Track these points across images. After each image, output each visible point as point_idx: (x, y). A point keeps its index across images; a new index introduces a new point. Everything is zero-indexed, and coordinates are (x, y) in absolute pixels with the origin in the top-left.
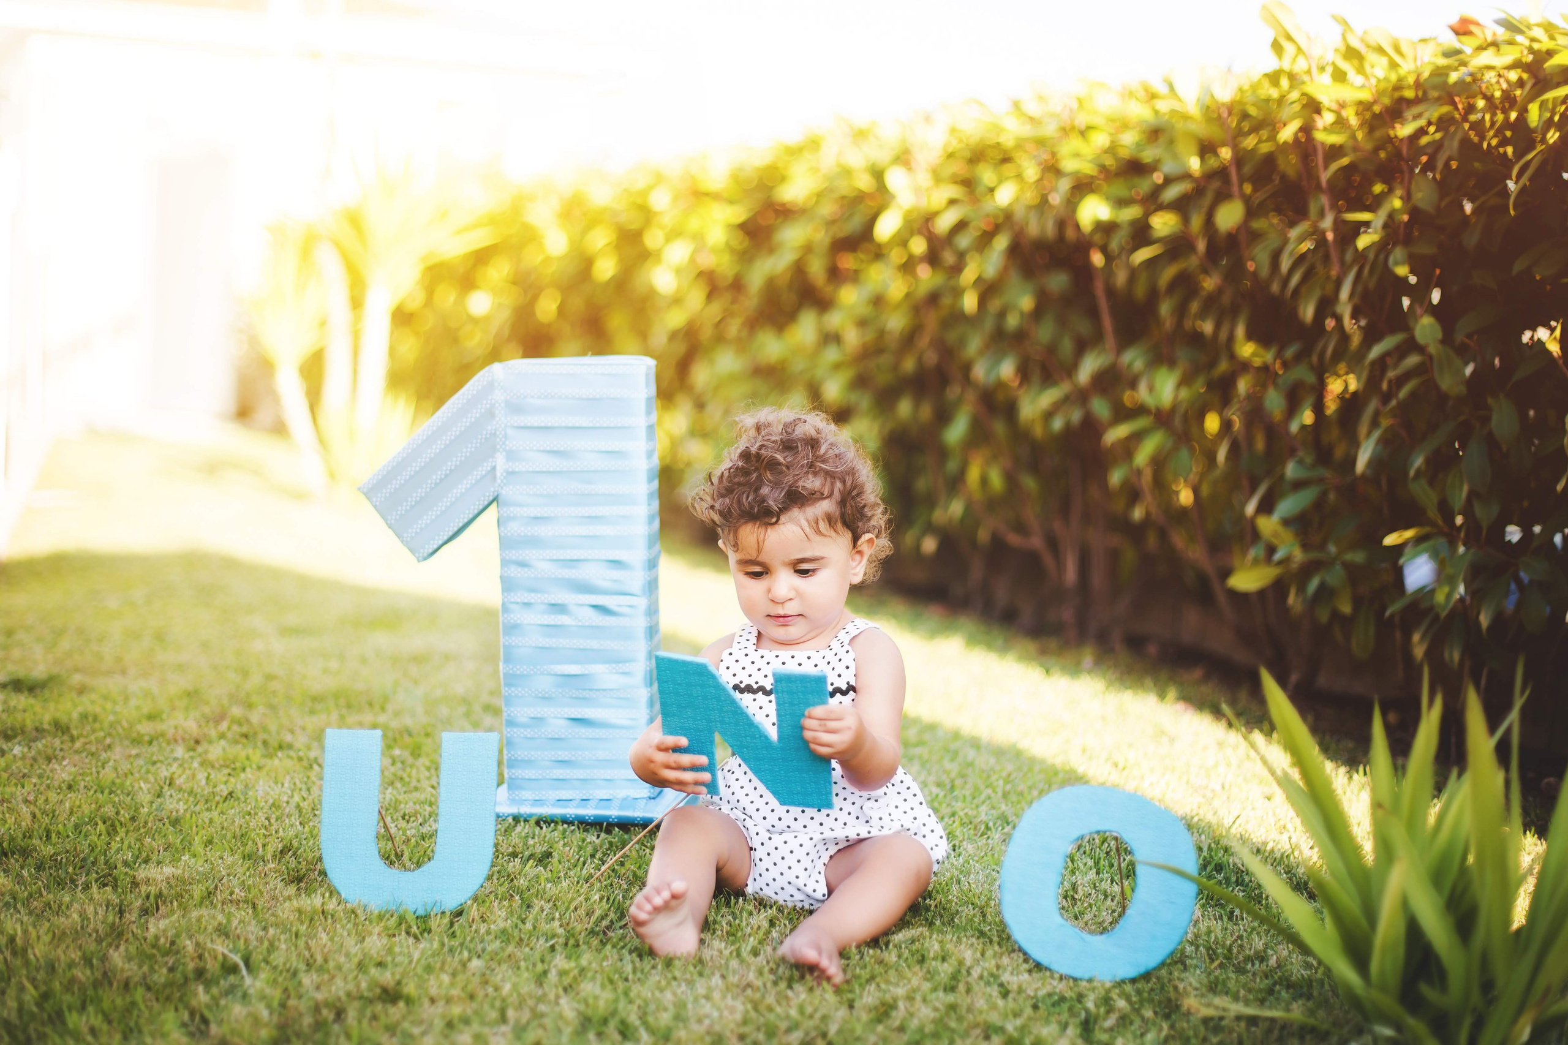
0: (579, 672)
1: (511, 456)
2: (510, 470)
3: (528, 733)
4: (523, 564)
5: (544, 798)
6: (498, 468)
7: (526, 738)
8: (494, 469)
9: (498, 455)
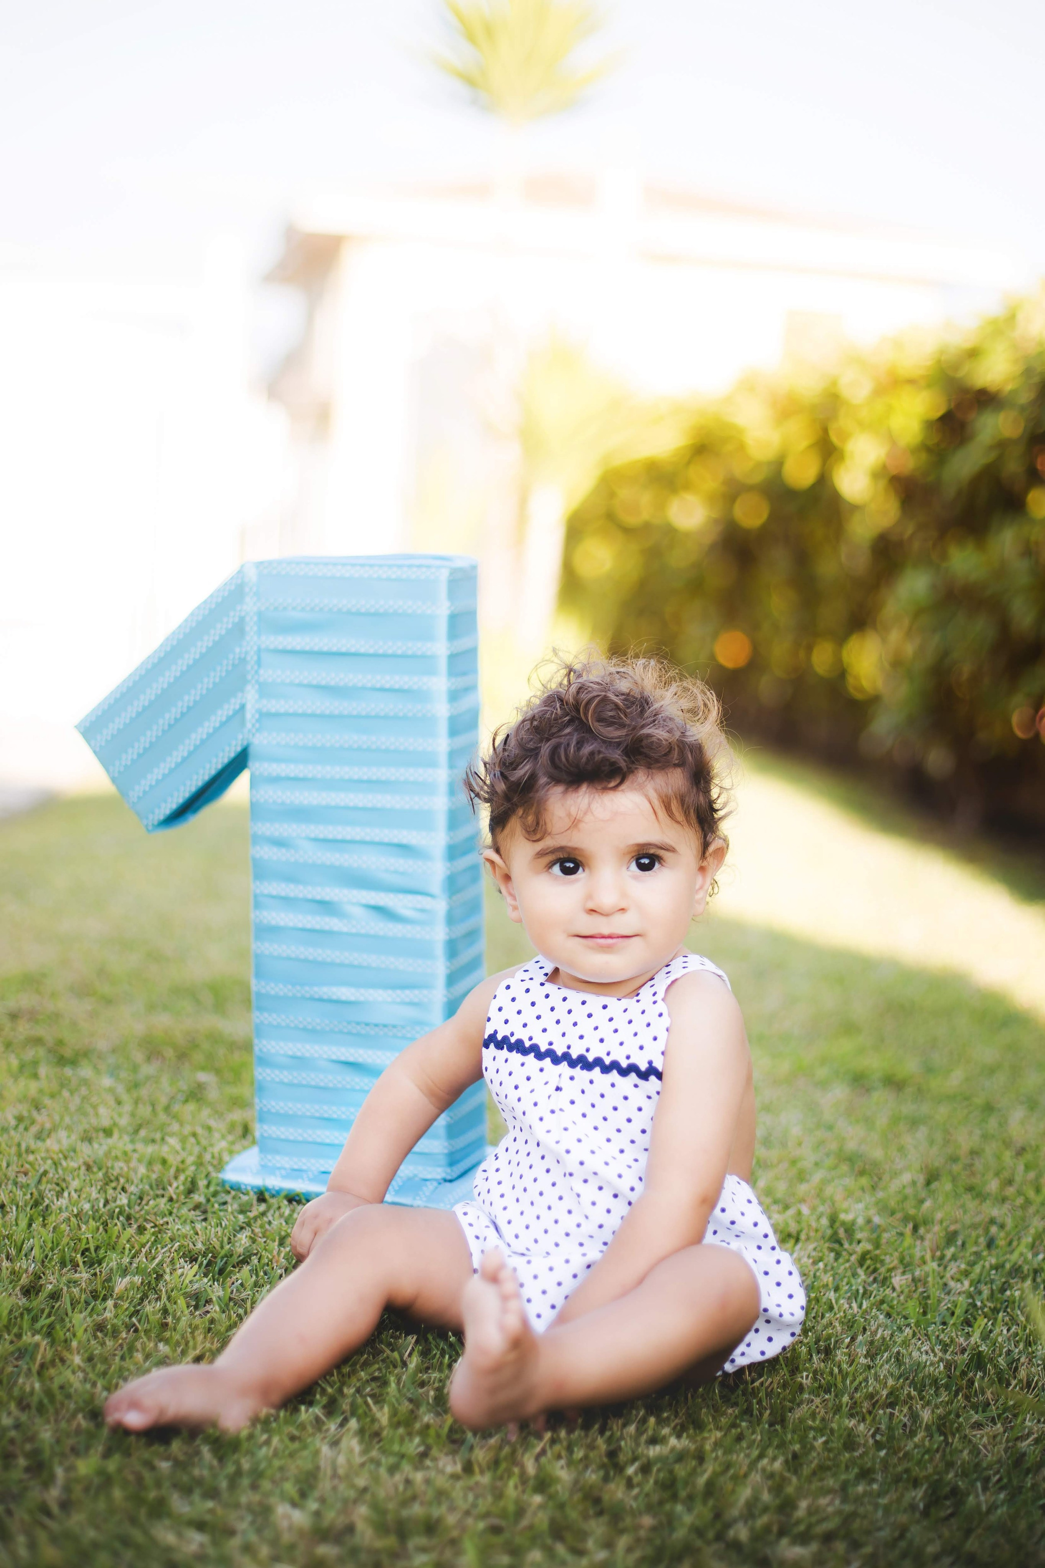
0: (353, 998)
1: (265, 690)
2: (265, 710)
3: (285, 1076)
4: (280, 843)
5: (304, 1168)
6: (249, 707)
7: (281, 1083)
8: (243, 707)
9: (249, 687)
